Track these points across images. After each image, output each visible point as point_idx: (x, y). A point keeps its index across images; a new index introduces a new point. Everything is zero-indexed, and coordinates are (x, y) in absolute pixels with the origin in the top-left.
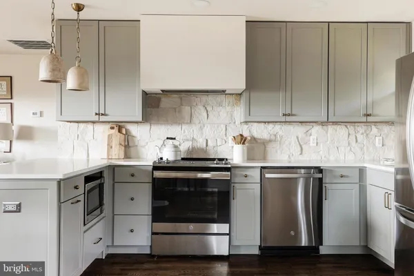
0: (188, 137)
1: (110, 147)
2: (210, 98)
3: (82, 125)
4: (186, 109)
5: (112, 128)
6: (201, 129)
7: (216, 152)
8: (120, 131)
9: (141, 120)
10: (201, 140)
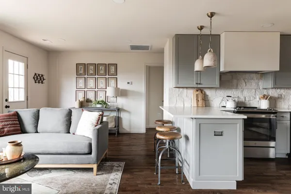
0: (236, 96)
1: (198, 101)
2: (247, 75)
3: (181, 89)
4: (235, 81)
5: (197, 91)
6: (242, 91)
7: (250, 103)
8: (202, 93)
9: (219, 86)
10: (242, 97)
